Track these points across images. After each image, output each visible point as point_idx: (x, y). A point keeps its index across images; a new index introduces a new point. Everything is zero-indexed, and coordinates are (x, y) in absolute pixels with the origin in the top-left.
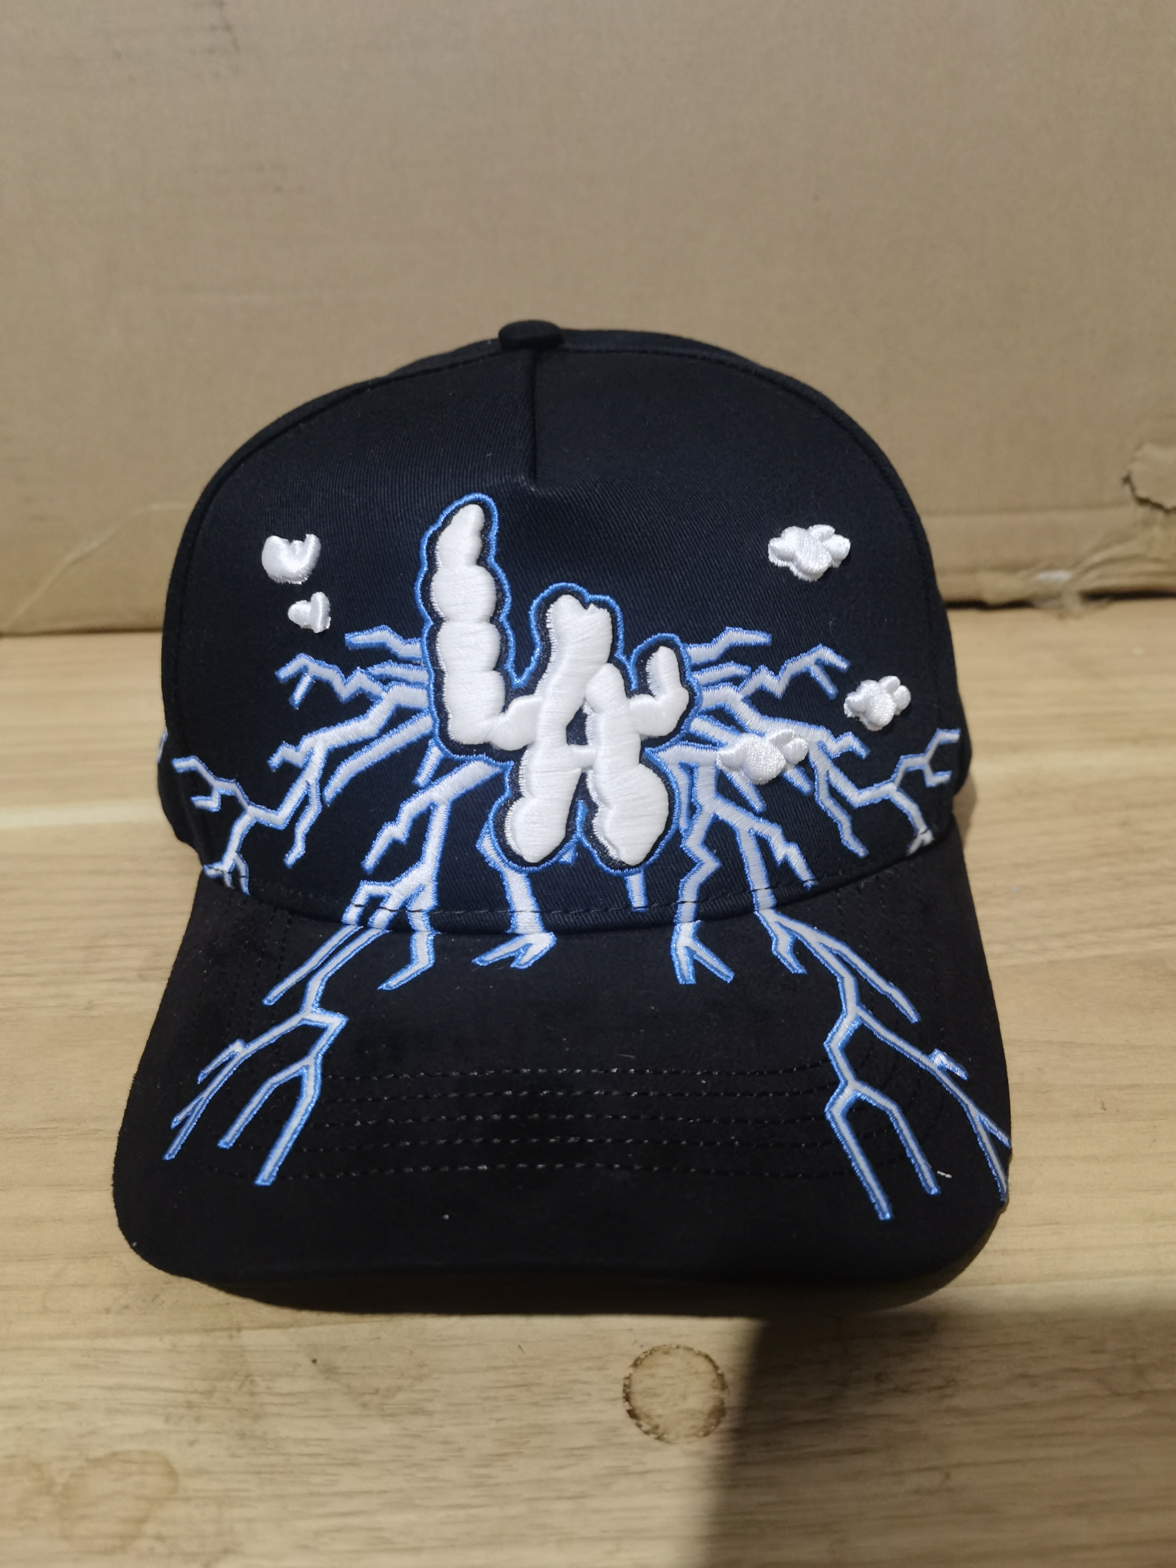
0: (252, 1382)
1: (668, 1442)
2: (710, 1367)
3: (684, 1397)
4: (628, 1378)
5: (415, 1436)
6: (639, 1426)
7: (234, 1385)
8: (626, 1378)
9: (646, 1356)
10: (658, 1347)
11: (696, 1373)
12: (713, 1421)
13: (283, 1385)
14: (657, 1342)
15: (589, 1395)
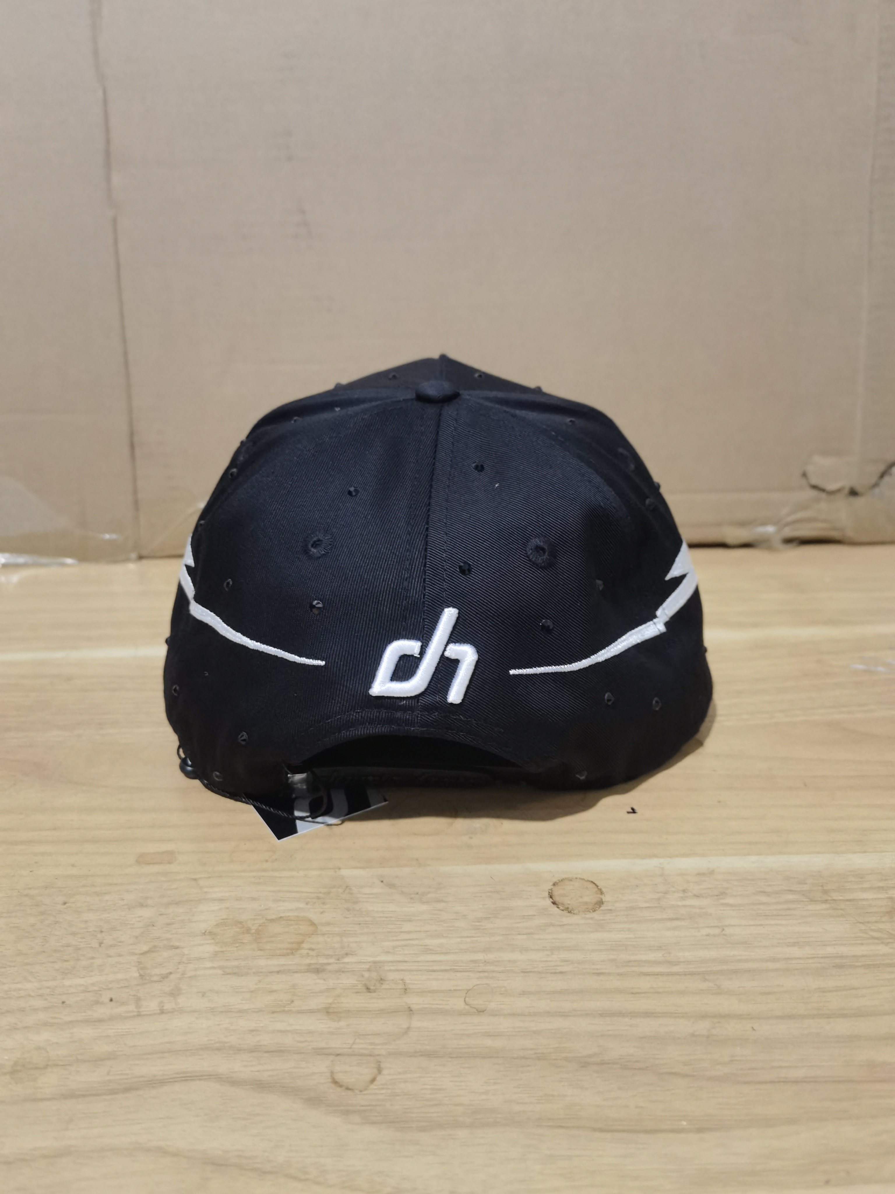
0: (350, 889)
1: (574, 914)
2: (594, 886)
3: (581, 897)
4: (551, 890)
5: (440, 910)
6: (558, 908)
7: (340, 890)
8: (549, 890)
9: (560, 882)
10: (566, 879)
11: (587, 888)
12: (598, 906)
13: (367, 890)
14: (564, 876)
15: (530, 896)
